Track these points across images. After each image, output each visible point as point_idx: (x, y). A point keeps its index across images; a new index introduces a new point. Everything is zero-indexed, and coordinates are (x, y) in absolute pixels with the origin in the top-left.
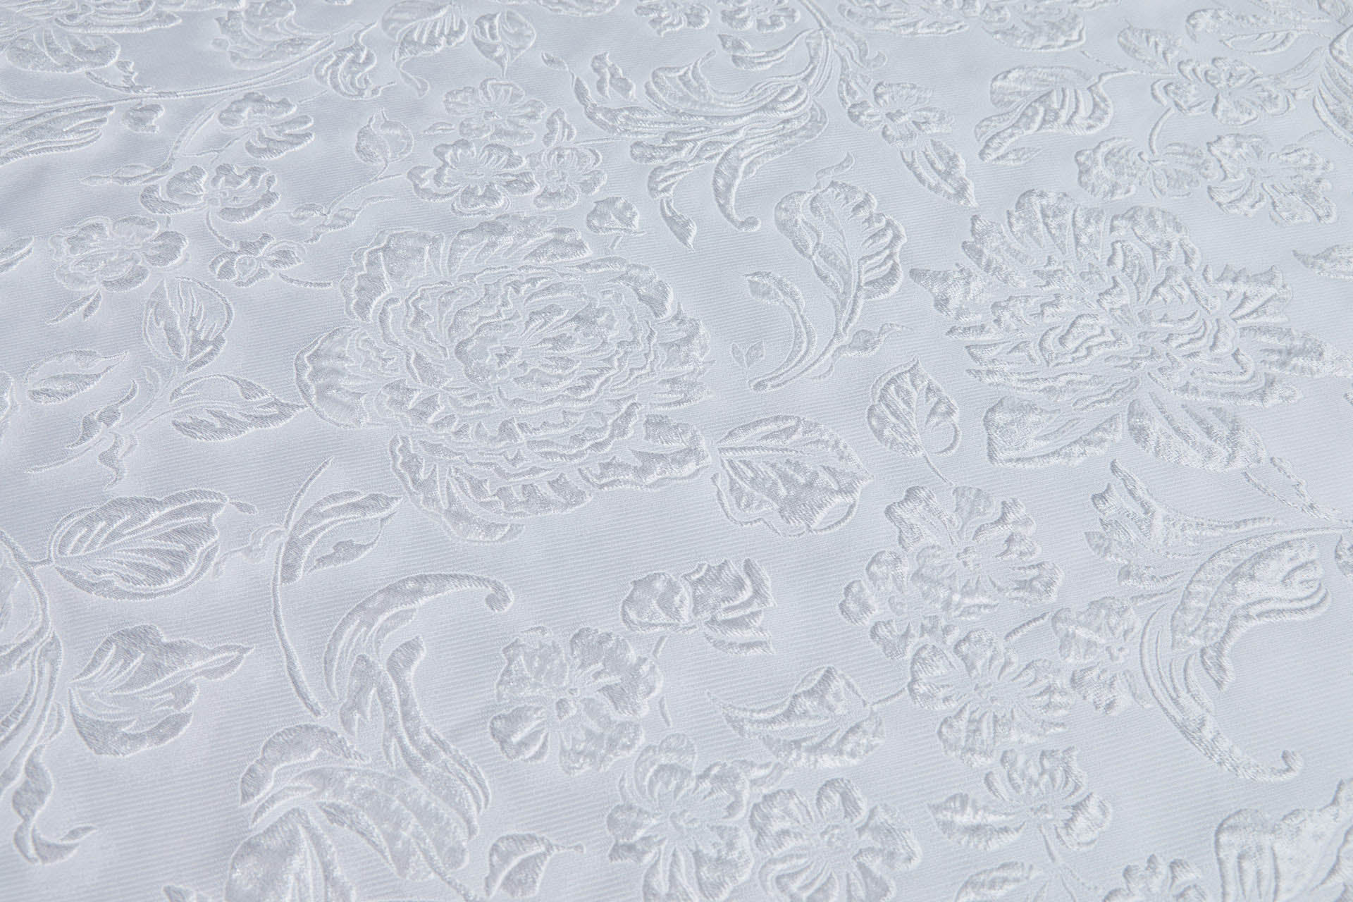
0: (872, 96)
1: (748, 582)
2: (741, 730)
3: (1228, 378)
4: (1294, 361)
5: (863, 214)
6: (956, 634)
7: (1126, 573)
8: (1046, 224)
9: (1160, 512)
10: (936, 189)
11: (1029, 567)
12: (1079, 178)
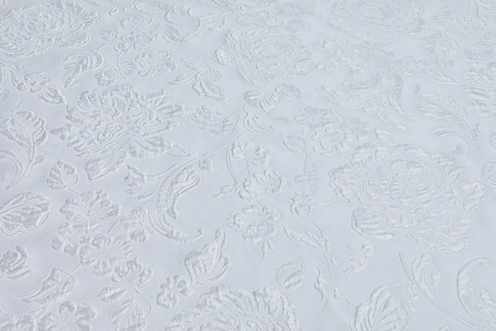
0: (24, 80)
1: (19, 253)
2: (28, 302)
3: (157, 127)
4: (174, 114)
5: (30, 119)
6: (92, 239)
7: (139, 197)
8: (91, 101)
9: (145, 174)
10: (53, 102)
11: (110, 209)
12: (98, 83)
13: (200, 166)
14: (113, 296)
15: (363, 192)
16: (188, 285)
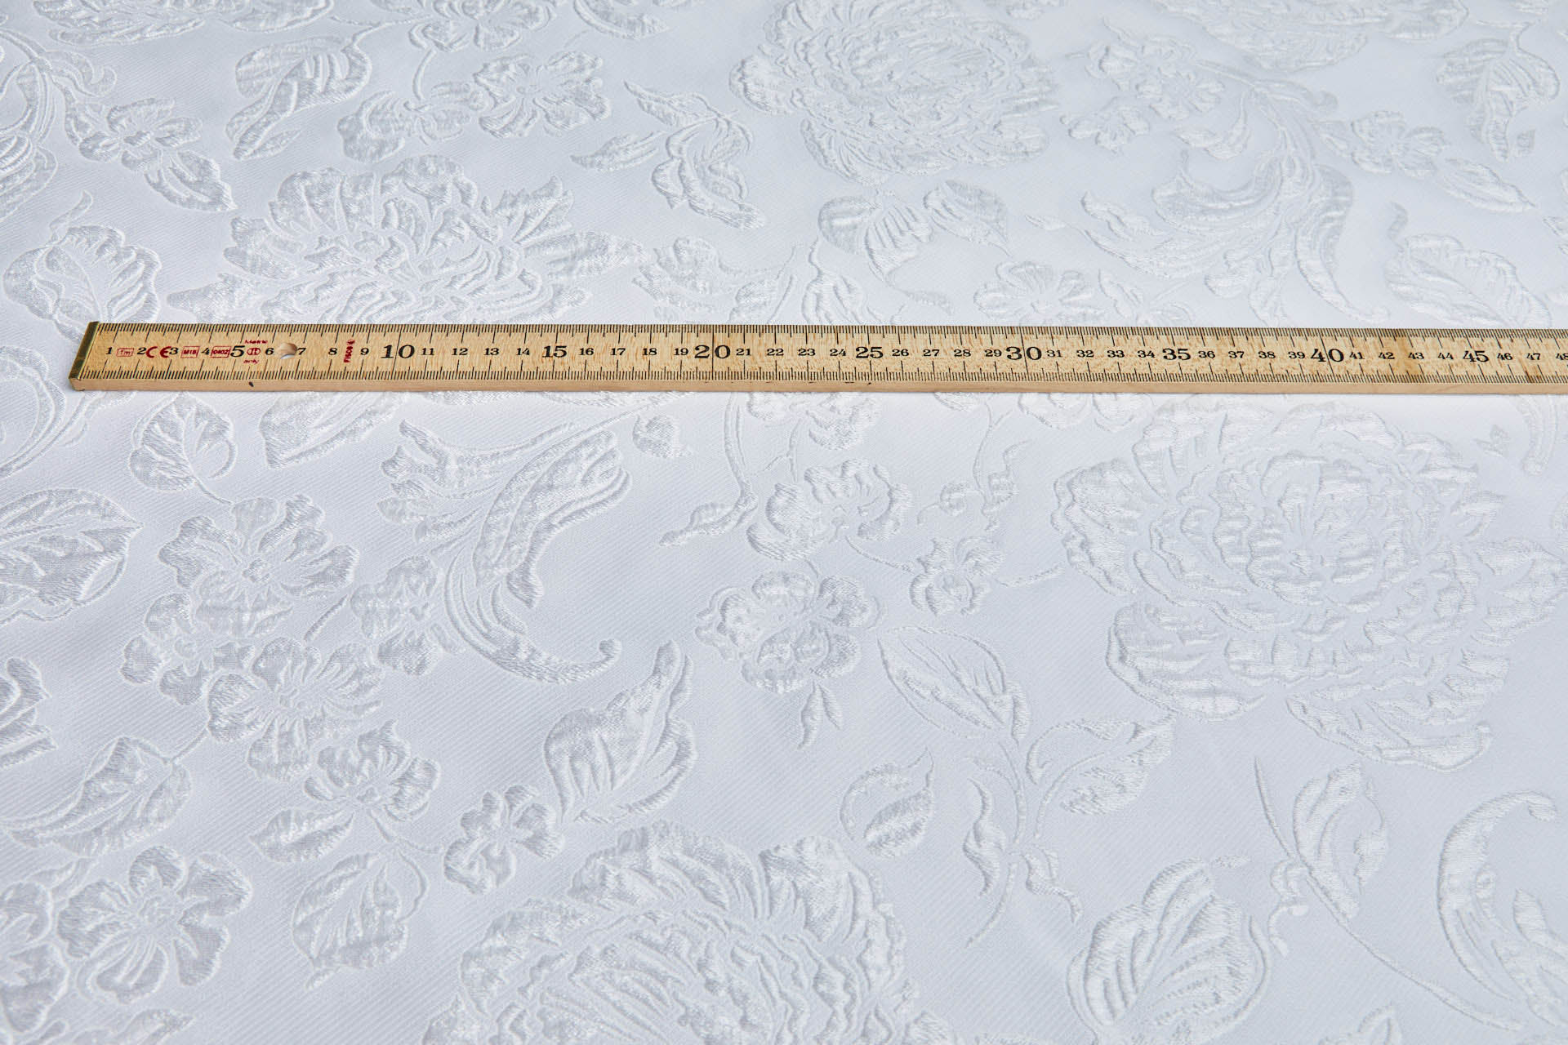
0: (107, 125)
1: (15, 684)
2: (34, 842)
3: (516, 301)
4: (580, 263)
5: (109, 253)
6: (253, 653)
7: (423, 529)
8: (312, 205)
9: (452, 453)
10: (190, 202)
11: (322, 559)
12: (345, 148)
13: (636, 436)
14: (305, 843)
15: (1159, 552)
16: (550, 820)
